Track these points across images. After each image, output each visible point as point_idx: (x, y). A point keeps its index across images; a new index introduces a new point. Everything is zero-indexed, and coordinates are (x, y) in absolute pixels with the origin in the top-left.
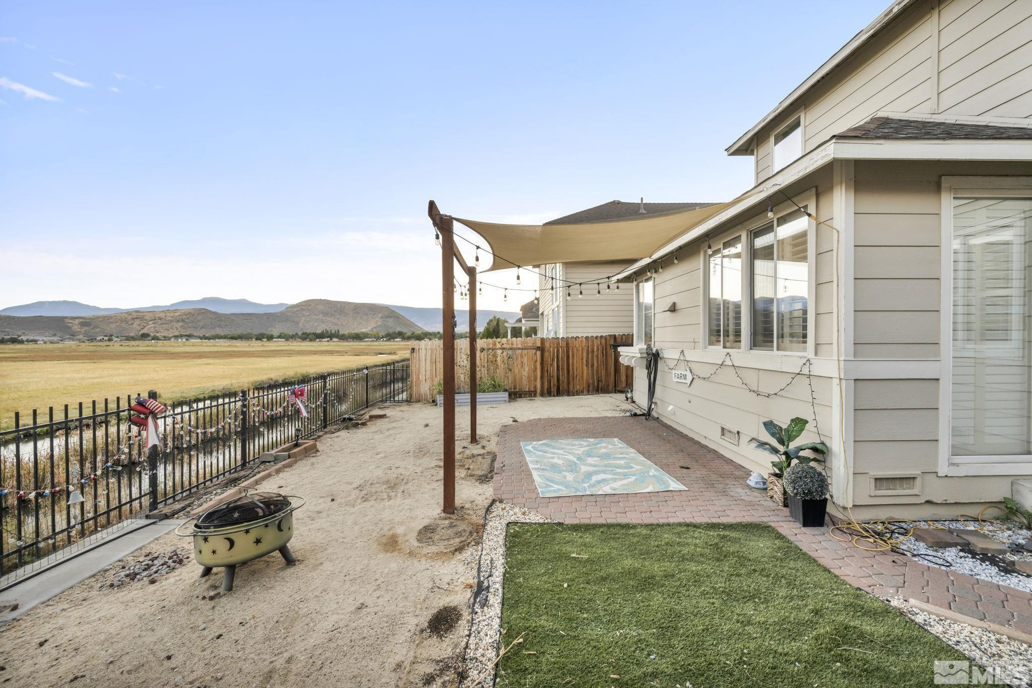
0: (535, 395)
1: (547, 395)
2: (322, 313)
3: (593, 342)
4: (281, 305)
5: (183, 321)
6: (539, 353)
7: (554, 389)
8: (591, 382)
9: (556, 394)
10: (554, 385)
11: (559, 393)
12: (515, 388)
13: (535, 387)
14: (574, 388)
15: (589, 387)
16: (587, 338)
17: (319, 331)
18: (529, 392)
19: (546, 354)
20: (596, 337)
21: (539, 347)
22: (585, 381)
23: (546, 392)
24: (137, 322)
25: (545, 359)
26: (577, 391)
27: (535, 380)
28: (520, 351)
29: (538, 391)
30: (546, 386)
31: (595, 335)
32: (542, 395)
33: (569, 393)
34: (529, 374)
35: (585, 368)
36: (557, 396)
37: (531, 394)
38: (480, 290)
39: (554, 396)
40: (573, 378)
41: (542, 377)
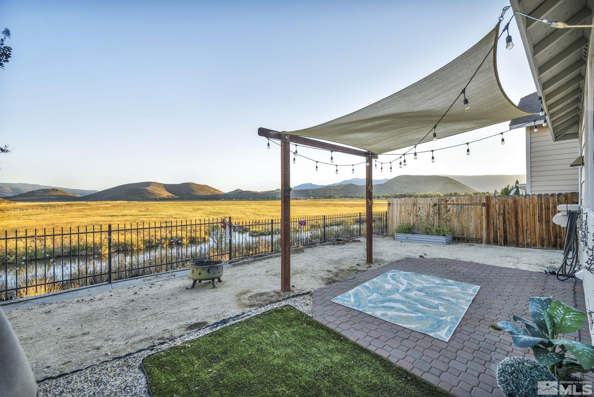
0: (481, 242)
1: (493, 243)
2: (406, 183)
3: (548, 200)
4: (385, 179)
5: (344, 190)
6: (484, 209)
7: (501, 240)
8: (545, 237)
9: (503, 244)
10: (501, 236)
11: (506, 243)
12: (463, 234)
13: (481, 236)
14: (523, 240)
15: (543, 241)
16: (540, 196)
17: (403, 194)
18: (475, 239)
19: (492, 210)
20: (552, 195)
21: (484, 204)
22: (537, 236)
23: (492, 241)
24: (329, 191)
25: (491, 214)
26: (528, 244)
27: (482, 229)
28: (467, 206)
29: (484, 239)
30: (492, 236)
31: (550, 193)
32: (488, 242)
33: (517, 244)
34: (476, 225)
35: (537, 223)
36: (505, 245)
37: (478, 241)
38: (376, 165)
39: (501, 245)
40: (523, 232)
41: (488, 228)
